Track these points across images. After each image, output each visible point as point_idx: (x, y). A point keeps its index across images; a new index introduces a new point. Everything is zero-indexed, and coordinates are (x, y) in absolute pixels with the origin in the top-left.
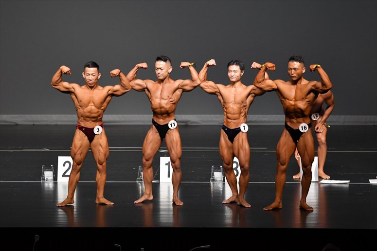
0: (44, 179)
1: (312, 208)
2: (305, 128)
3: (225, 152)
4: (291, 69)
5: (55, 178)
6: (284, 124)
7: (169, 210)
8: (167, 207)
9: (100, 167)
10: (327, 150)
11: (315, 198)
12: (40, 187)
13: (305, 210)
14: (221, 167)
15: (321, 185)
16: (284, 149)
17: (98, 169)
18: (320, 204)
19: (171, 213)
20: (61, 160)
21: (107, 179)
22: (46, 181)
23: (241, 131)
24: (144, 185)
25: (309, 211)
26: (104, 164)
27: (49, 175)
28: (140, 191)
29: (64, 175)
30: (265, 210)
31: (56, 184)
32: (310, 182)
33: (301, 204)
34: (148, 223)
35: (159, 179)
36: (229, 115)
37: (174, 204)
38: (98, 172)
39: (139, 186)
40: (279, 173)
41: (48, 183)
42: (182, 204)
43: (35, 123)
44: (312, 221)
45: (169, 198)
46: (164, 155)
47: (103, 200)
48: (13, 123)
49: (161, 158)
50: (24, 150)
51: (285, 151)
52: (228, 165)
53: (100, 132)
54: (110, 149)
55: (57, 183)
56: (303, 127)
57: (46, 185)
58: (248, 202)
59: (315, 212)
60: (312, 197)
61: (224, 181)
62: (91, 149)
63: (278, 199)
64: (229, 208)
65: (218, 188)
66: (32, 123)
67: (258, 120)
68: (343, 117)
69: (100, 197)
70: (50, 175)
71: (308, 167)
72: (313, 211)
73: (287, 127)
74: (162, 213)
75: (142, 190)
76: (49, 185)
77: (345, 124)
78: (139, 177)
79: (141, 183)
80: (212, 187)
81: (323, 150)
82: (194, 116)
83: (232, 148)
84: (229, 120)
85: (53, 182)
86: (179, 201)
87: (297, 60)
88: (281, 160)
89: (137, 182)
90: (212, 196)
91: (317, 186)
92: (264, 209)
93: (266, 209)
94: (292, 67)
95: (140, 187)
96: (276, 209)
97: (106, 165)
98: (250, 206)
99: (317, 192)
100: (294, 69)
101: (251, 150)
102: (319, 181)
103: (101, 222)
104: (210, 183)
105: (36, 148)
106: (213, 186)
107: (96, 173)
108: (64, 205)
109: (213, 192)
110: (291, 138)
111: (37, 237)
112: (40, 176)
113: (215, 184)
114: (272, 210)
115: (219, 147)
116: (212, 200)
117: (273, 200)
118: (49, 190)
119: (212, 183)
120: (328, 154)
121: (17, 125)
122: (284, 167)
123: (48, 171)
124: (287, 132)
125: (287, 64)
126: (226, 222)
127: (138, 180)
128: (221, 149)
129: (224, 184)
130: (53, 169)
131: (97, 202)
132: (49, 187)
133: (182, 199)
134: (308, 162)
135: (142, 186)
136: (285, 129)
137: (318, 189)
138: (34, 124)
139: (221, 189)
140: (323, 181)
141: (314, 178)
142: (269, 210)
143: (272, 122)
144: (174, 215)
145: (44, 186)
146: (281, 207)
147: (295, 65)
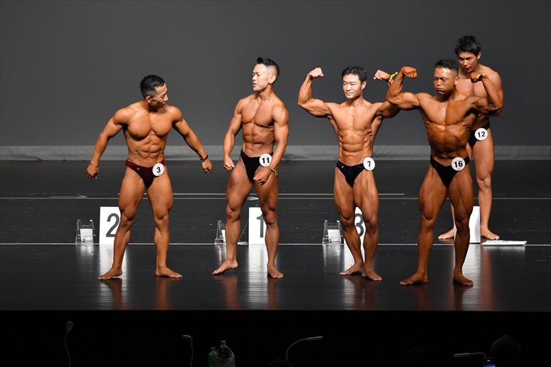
0: (80, 240)
1: (471, 282)
2: (460, 164)
3: (343, 201)
4: (437, 79)
5: (96, 239)
6: (429, 159)
7: (261, 285)
8: (259, 281)
9: (160, 222)
10: (493, 196)
11: (476, 267)
12: (74, 252)
13: (461, 285)
14: (338, 221)
15: (485, 248)
16: (431, 195)
17: (157, 226)
18: (482, 276)
19: (266, 290)
20: (105, 212)
21: (171, 239)
22: (82, 243)
23: (364, 168)
24: (225, 248)
25: (467, 285)
26: (166, 217)
27: (86, 234)
28: (220, 257)
29: (109, 235)
30: (402, 285)
31: (97, 247)
32: (468, 243)
33: (455, 276)
34: (231, 303)
35: (247, 240)
36: (347, 146)
37: (269, 276)
38: (157, 229)
39: (218, 249)
40: (423, 230)
41: (86, 246)
42: (281, 276)
43: (67, 159)
44: (472, 300)
45: (262, 267)
46: (254, 204)
47: (166, 271)
48: (35, 158)
49: (251, 209)
50: (51, 198)
51: (432, 198)
52: (348, 219)
53: (162, 172)
54: (174, 196)
55: (98, 245)
56: (457, 163)
57: (83, 248)
58: (379, 273)
59: (475, 286)
60: (471, 265)
61: (342, 242)
62: (148, 196)
63: (421, 269)
64: (350, 282)
65: (334, 252)
66: (62, 159)
67: (393, 153)
68: (517, 147)
69: (160, 265)
70: (89, 234)
71: (464, 221)
72: (472, 285)
73: (433, 163)
74: (252, 289)
75: (223, 256)
76: (87, 248)
77: (520, 159)
78: (219, 237)
79: (222, 246)
80: (325, 252)
81: (486, 197)
82: (299, 147)
83: (353, 194)
84: (347, 153)
85: (92, 244)
86: (276, 271)
87: (446, 66)
88: (426, 212)
89: (215, 244)
90: (325, 264)
91: (479, 250)
92: (401, 283)
93: (404, 284)
94: (438, 76)
95: (220, 252)
96: (418, 283)
97: (169, 218)
98: (380, 279)
99: (479, 258)
100: (441, 79)
101: (379, 196)
102: (482, 241)
103: (163, 302)
104: (322, 246)
105: (69, 195)
106: (327, 250)
107: (154, 232)
108: (109, 278)
109: (327, 258)
110: (440, 180)
111: (70, 325)
112: (74, 235)
113: (329, 247)
114: (412, 284)
115: (333, 193)
116: (325, 271)
117: (415, 271)
118: (87, 256)
119: (324, 245)
120: (493, 202)
121: (40, 161)
122: (431, 222)
123: (86, 228)
124: (434, 170)
125: (433, 72)
126: (346, 302)
127: (217, 241)
128: (336, 196)
129: (342, 247)
130: (93, 225)
131: (157, 273)
132: (86, 252)
133: (281, 269)
134: (463, 215)
135: (222, 250)
136: (431, 166)
137: (479, 254)
138: (64, 160)
139: (339, 255)
140: (488, 243)
141: (474, 237)
142: (408, 285)
143: (412, 156)
144: (269, 292)
145: (79, 251)
146: (426, 281)
147: (443, 72)
